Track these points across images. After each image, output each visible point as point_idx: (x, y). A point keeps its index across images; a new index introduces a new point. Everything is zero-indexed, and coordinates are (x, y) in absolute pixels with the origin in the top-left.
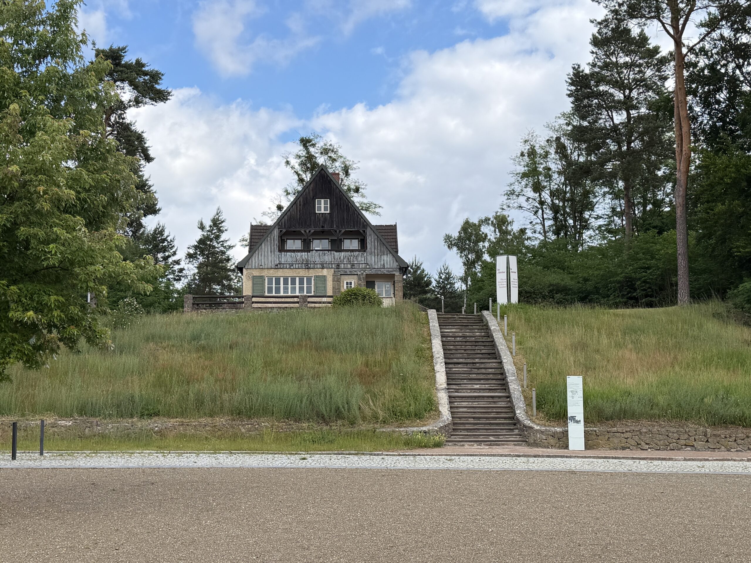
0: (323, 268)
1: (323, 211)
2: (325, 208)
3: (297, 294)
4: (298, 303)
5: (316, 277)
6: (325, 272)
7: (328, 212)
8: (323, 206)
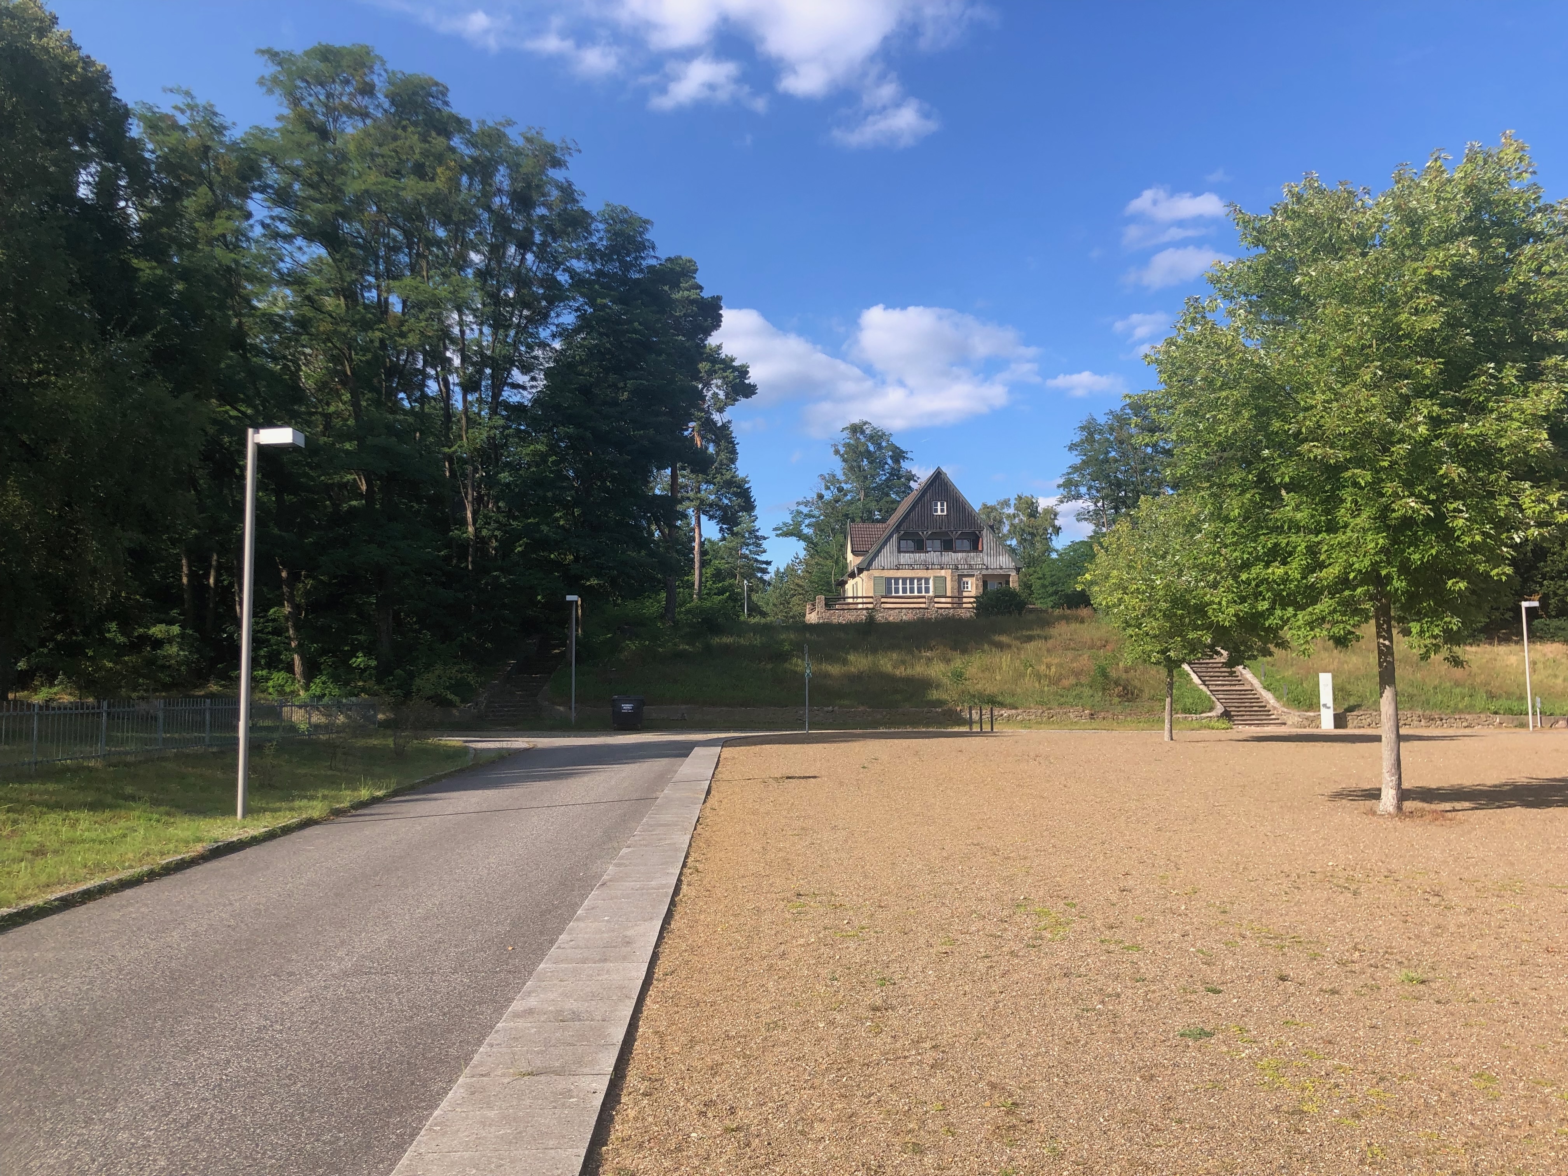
0: (942, 568)
1: (939, 513)
2: (942, 511)
3: (923, 594)
4: (925, 603)
5: (935, 577)
6: (943, 573)
7: (945, 513)
8: (939, 507)
